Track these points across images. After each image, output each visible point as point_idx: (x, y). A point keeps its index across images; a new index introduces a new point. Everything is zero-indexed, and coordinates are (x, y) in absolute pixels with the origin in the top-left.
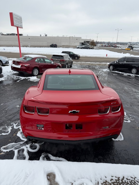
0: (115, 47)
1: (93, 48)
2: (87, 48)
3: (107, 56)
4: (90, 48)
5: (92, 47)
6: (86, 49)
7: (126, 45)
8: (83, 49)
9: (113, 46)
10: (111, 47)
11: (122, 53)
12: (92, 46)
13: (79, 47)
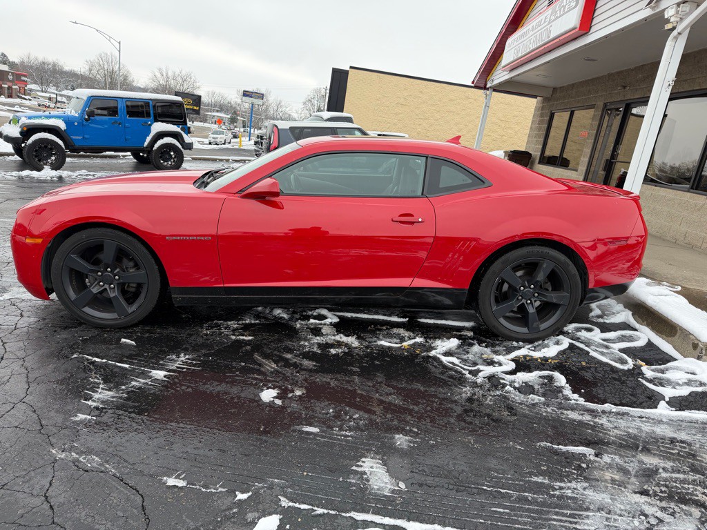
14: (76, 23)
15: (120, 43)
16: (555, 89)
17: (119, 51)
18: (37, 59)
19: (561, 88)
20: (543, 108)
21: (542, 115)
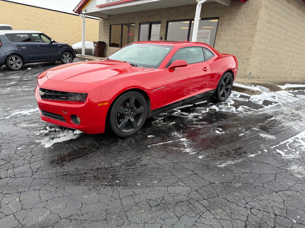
16: (109, 16)
19: (113, 15)
20: (104, 23)
21: (105, 26)
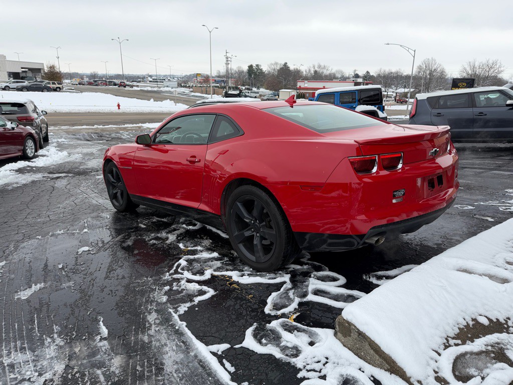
0: (120, 85)
1: (59, 88)
2: (40, 88)
3: (119, 108)
4: (50, 87)
5: (55, 86)
6: (36, 92)
7: (143, 81)
8: (28, 91)
9: (115, 85)
10: (110, 85)
11: (152, 100)
12: (54, 83)
13: (7, 84)
14: (388, 44)
15: (415, 51)
17: (414, 57)
18: (385, 71)
